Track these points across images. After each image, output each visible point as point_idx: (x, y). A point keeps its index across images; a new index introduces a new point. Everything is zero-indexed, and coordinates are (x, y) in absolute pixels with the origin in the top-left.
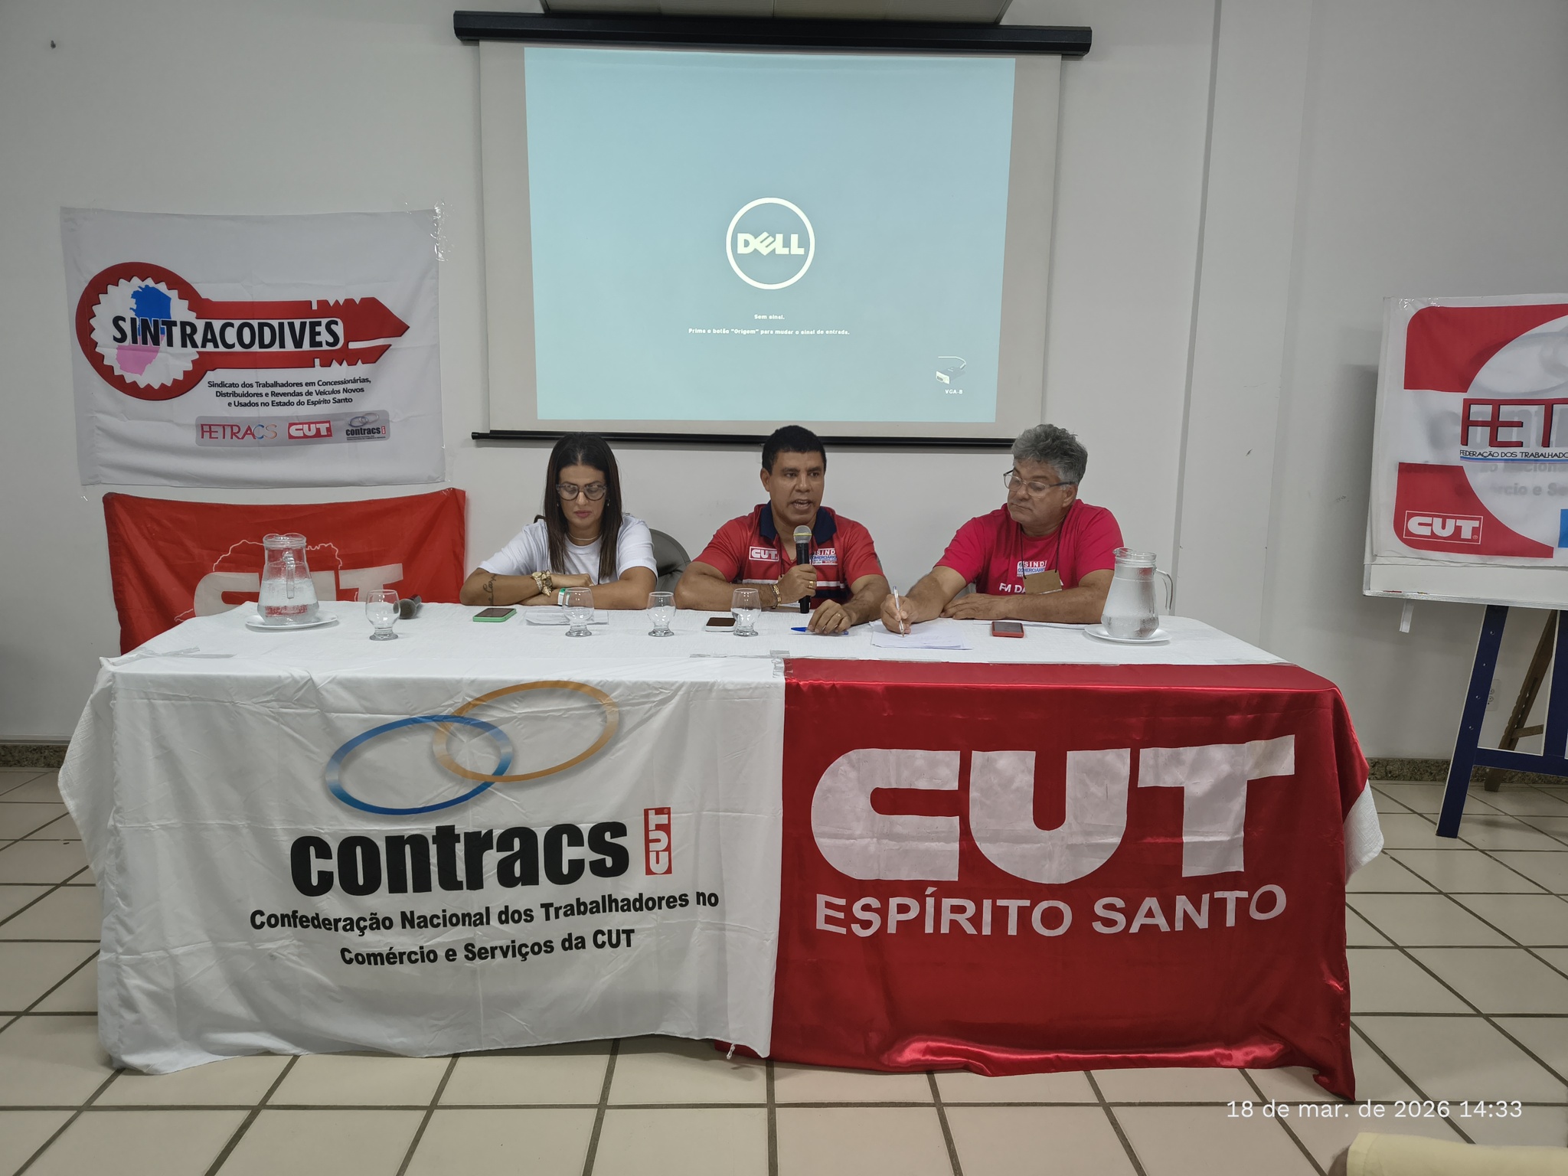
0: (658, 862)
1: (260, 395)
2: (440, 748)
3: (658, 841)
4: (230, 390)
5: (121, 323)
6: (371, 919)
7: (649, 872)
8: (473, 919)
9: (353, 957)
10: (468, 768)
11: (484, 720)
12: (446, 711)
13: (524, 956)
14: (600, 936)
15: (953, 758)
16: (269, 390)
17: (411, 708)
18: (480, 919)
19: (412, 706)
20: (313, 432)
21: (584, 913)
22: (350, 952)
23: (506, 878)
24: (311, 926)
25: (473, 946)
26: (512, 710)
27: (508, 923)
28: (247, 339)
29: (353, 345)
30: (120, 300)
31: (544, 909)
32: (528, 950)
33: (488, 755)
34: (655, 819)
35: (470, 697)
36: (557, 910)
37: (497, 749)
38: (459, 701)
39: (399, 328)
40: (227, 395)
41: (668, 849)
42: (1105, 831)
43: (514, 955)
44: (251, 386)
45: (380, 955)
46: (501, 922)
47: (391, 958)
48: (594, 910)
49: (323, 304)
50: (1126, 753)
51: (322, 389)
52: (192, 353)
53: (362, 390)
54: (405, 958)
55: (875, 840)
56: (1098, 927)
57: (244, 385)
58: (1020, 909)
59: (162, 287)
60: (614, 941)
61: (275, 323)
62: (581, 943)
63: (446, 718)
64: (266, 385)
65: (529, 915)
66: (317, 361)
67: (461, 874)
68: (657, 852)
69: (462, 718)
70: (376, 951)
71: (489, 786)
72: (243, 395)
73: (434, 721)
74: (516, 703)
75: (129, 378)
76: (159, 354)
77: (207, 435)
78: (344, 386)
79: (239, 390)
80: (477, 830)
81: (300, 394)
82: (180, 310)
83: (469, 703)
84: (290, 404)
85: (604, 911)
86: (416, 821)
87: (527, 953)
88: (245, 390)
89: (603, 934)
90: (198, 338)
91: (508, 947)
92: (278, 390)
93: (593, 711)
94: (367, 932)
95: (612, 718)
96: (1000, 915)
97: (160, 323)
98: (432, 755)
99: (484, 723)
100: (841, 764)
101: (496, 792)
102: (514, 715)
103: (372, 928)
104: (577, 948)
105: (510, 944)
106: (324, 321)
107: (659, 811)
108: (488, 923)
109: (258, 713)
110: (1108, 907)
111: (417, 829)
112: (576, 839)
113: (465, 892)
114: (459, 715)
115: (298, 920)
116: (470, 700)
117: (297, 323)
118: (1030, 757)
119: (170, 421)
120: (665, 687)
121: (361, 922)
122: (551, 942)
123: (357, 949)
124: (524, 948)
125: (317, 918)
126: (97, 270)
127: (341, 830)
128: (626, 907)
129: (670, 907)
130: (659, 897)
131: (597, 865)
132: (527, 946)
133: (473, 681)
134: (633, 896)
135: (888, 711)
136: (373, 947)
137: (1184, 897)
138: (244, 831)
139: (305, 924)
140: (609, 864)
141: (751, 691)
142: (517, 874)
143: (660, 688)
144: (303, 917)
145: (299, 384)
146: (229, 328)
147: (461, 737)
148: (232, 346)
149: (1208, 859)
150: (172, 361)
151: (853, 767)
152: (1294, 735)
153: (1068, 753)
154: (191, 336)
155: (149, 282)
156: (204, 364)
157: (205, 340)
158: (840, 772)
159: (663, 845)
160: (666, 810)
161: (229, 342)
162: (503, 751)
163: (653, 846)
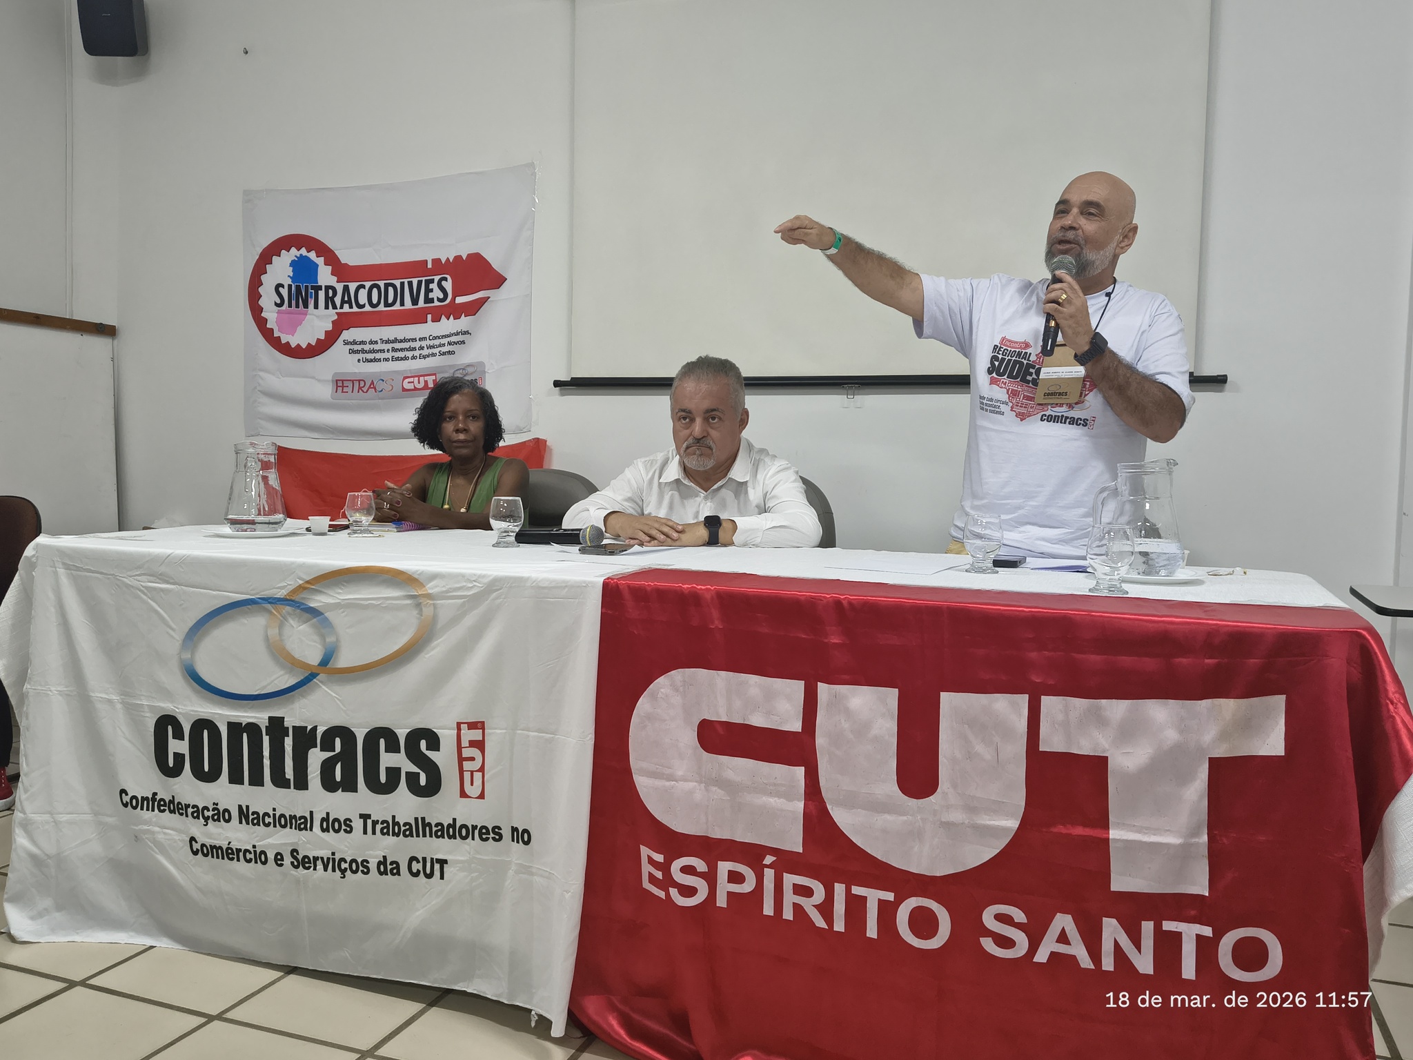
0: (472, 784)
1: (382, 351)
2: (273, 632)
3: (472, 759)
4: (359, 347)
5: (281, 289)
6: (213, 810)
7: (463, 794)
8: (299, 822)
9: (199, 848)
10: (297, 656)
11: (312, 605)
12: (280, 594)
13: (343, 871)
14: (414, 863)
15: (797, 688)
16: (389, 346)
17: (251, 588)
18: (303, 823)
19: (251, 585)
20: (422, 385)
21: (398, 835)
22: (196, 842)
23: (329, 784)
24: (167, 810)
25: (298, 854)
26: (337, 595)
27: (329, 832)
28: (375, 300)
29: (459, 300)
30: (281, 270)
31: (362, 820)
32: (346, 865)
33: (315, 644)
34: (469, 735)
35: (300, 578)
36: (375, 823)
37: (323, 637)
38: (291, 583)
39: (497, 281)
40: (357, 352)
41: (482, 769)
42: (996, 808)
43: (334, 870)
44: (376, 342)
45: (220, 848)
46: (323, 830)
47: (230, 853)
48: (408, 833)
49: (436, 262)
50: (1023, 700)
51: (431, 343)
53: (463, 342)
54: (241, 854)
55: (703, 785)
56: (988, 944)
57: (371, 342)
58: (882, 903)
59: (312, 255)
60: (428, 871)
61: (397, 283)
62: (396, 871)
63: (279, 600)
64: (388, 342)
65: (348, 826)
66: (429, 317)
67: (289, 773)
68: (472, 772)
69: (293, 601)
70: (217, 843)
71: (315, 678)
72: (370, 352)
73: (270, 603)
74: (340, 588)
75: (285, 339)
76: (307, 316)
77: (340, 389)
78: (449, 339)
79: (367, 347)
80: (303, 724)
81: (414, 349)
82: (325, 276)
83: (300, 586)
84: (406, 358)
85: (418, 836)
86: (252, 708)
87: (346, 869)
88: (372, 347)
89: (418, 862)
90: (338, 300)
91: (328, 859)
92: (397, 346)
93: (409, 602)
94: (210, 821)
95: (428, 612)
96: (856, 906)
97: (310, 288)
98: (267, 639)
99: (311, 607)
100: (664, 685)
101: (323, 687)
102: (339, 601)
103: (214, 820)
104: (393, 874)
105: (331, 857)
106: (437, 278)
107: (472, 726)
108: (311, 830)
109: (132, 587)
110: (1003, 918)
111: (253, 717)
112: (393, 747)
113: (292, 791)
114: (293, 598)
115: (156, 803)
116: (301, 582)
117: (415, 281)
118: (891, 696)
119: (313, 378)
120: (480, 579)
121: (206, 811)
122: (368, 862)
123: (202, 839)
124: (343, 863)
125: (172, 801)
126: (265, 243)
127: (193, 711)
128: (439, 833)
129: (482, 839)
130: (472, 826)
131: (412, 779)
132: (346, 862)
133: (304, 564)
134: (446, 822)
135: (716, 622)
136: (215, 839)
137: (1114, 921)
138: (119, 706)
139: (162, 808)
140: (423, 781)
141: (566, 590)
142: (338, 778)
143: (474, 581)
144: (162, 800)
145: (414, 340)
146: (362, 290)
147: (291, 621)
148: (363, 306)
149: (1149, 868)
150: (317, 322)
151: (677, 690)
152: (1283, 697)
153: (942, 694)
154: (332, 299)
155: (303, 251)
156: (342, 324)
157: (343, 302)
158: (660, 695)
159: (476, 765)
160: (479, 725)
161: (361, 302)
162: (328, 640)
163: (467, 765)
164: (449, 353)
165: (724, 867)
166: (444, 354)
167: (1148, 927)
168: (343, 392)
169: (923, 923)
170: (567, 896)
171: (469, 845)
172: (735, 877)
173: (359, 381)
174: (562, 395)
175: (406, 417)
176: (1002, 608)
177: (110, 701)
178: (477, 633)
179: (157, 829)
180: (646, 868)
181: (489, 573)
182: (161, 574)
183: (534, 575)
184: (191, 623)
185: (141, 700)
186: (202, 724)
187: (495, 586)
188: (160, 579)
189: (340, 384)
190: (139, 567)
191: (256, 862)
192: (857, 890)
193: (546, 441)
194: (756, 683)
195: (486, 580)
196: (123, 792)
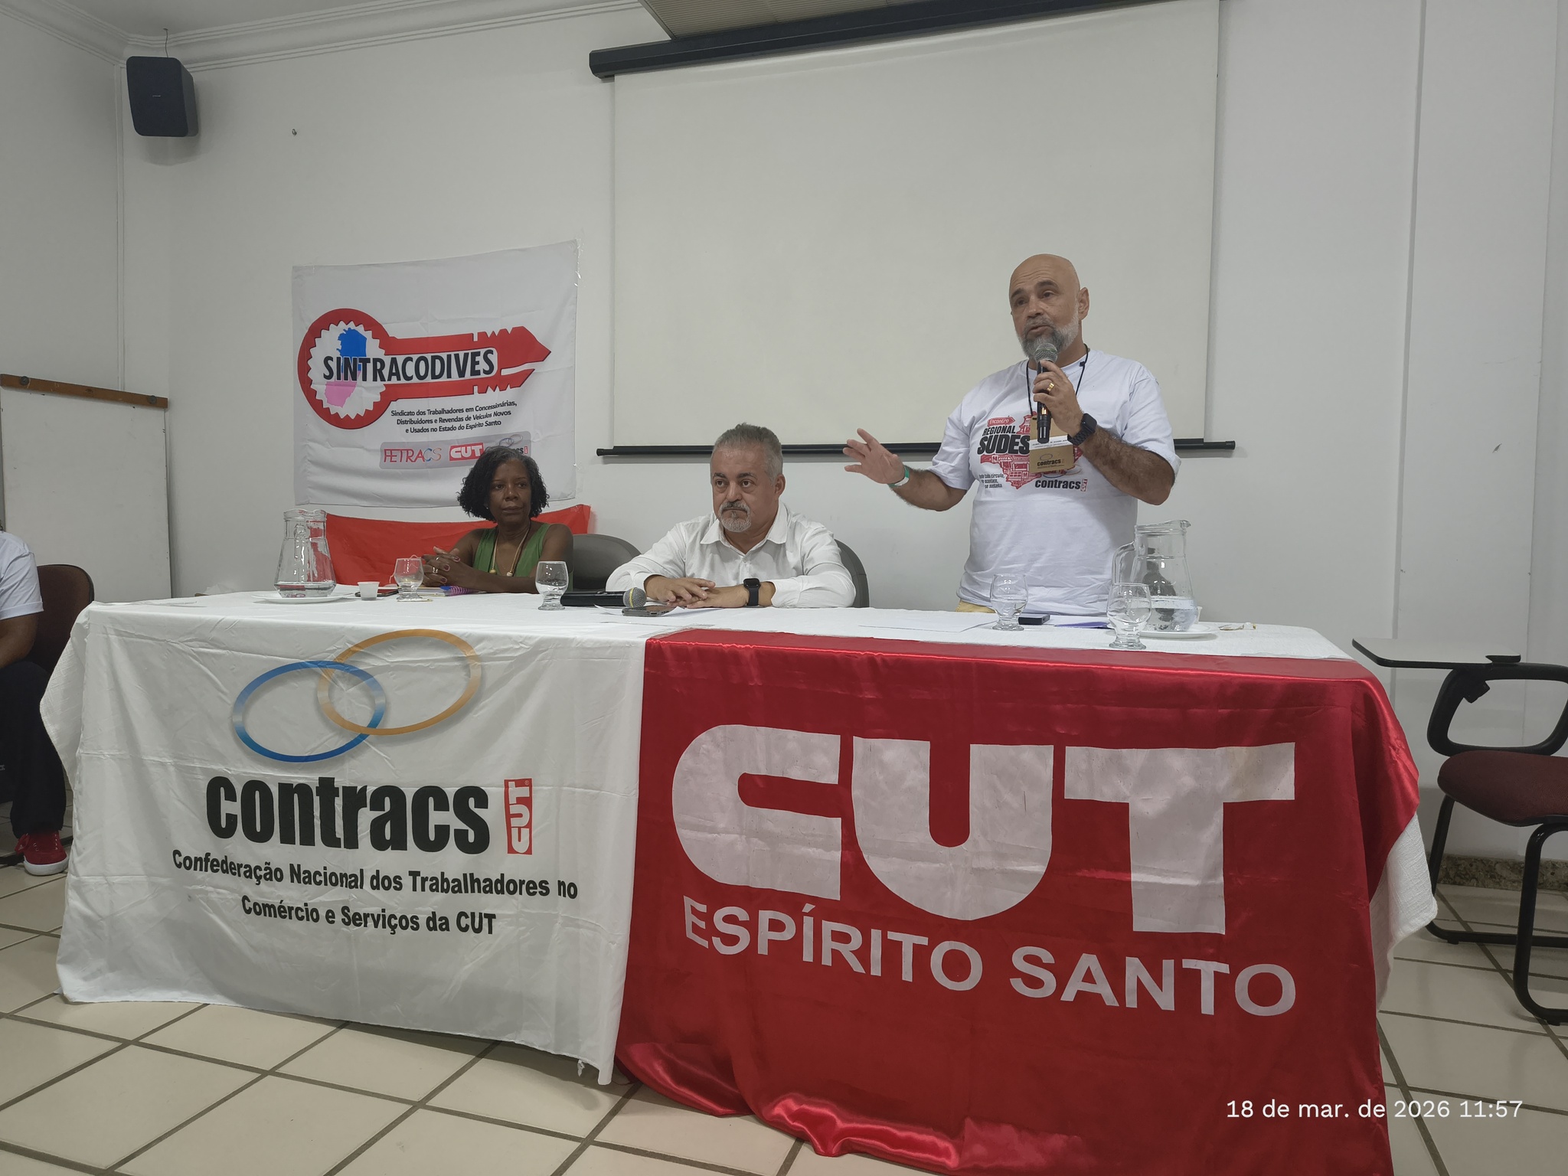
0: (520, 840)
1: (430, 421)
2: (323, 695)
3: (520, 815)
5: (330, 362)
6: (266, 869)
7: (511, 850)
8: (349, 880)
9: (252, 907)
10: (346, 718)
11: (361, 668)
12: (329, 657)
13: (393, 928)
14: (463, 918)
15: (833, 742)
16: (437, 417)
17: (299, 652)
18: (353, 881)
19: (300, 650)
20: (469, 454)
21: (447, 891)
22: (249, 901)
23: (379, 843)
24: (220, 870)
25: (349, 911)
26: (386, 659)
27: (379, 889)
28: (422, 373)
29: (505, 372)
30: (330, 343)
31: (411, 877)
32: (397, 922)
33: (363, 706)
34: (516, 792)
35: (350, 642)
36: (424, 880)
37: (372, 698)
38: (341, 647)
39: (542, 354)
40: (405, 422)
41: (529, 825)
42: (1024, 854)
43: (384, 926)
44: (424, 413)
45: (273, 906)
46: (373, 888)
47: (282, 911)
48: (456, 889)
49: (482, 335)
50: (1049, 751)
51: (478, 413)
52: (380, 385)
53: (509, 413)
54: (293, 912)
55: (744, 837)
56: (1018, 985)
57: (419, 413)
58: (917, 948)
59: (360, 329)
60: (477, 926)
61: (444, 356)
62: (445, 925)
63: (329, 663)
64: (435, 412)
65: (397, 883)
66: (476, 388)
67: (340, 832)
68: (519, 829)
69: (342, 664)
70: (270, 902)
71: (364, 738)
72: (418, 422)
73: (320, 666)
74: (390, 652)
75: (333, 410)
76: (356, 388)
77: (388, 459)
78: (495, 410)
79: (415, 418)
80: (353, 784)
81: (461, 419)
82: (373, 349)
83: (349, 650)
84: (453, 428)
85: (466, 891)
86: (303, 769)
87: (396, 925)
89: (467, 917)
90: (386, 372)
91: (379, 915)
92: (445, 416)
93: (456, 663)
94: (262, 881)
95: (476, 673)
96: (892, 951)
97: (358, 360)
99: (362, 671)
100: (704, 741)
101: (373, 748)
102: (387, 664)
103: (267, 879)
104: (442, 930)
105: (381, 914)
106: (483, 351)
107: (520, 783)
108: (362, 888)
109: (183, 652)
110: (1032, 960)
111: (304, 778)
112: (442, 805)
113: (342, 851)
114: (341, 661)
115: (209, 863)
116: (350, 646)
117: (461, 354)
118: (923, 748)
119: (362, 447)
120: (527, 641)
121: (258, 870)
122: (417, 918)
123: (254, 898)
124: (393, 919)
125: (225, 862)
126: (315, 317)
127: (244, 773)
128: (488, 889)
129: (530, 894)
130: (520, 880)
131: (461, 836)
132: (396, 918)
133: (353, 627)
134: (495, 876)
135: (756, 680)
136: (267, 898)
137: (1136, 960)
138: (172, 769)
139: (215, 868)
140: (471, 838)
141: (610, 651)
142: (388, 836)
143: (521, 643)
144: (215, 860)
145: (461, 411)
146: (409, 362)
147: (341, 684)
148: (411, 378)
149: (1169, 909)
150: (365, 394)
151: (718, 746)
152: (1293, 744)
153: (972, 746)
154: (380, 371)
155: (352, 325)
156: (390, 396)
157: (391, 374)
158: (702, 751)
159: (524, 821)
160: (527, 782)
161: (409, 375)
162: (377, 702)
163: (514, 822)
164: (496, 423)
165: (765, 916)
166: (491, 424)
167: (1168, 965)
168: (391, 461)
169: (956, 966)
170: (613, 947)
171: (517, 900)
172: (776, 926)
173: (407, 450)
174: (605, 463)
175: (453, 485)
176: (1027, 663)
177: (163, 764)
178: (524, 693)
179: (210, 889)
180: (690, 919)
181: (535, 635)
182: (212, 640)
183: (578, 637)
184: (241, 688)
185: (193, 763)
186: (253, 786)
187: (540, 647)
188: (210, 644)
189: (388, 453)
190: (190, 633)
191: (308, 920)
192: (893, 936)
193: (589, 508)
194: (794, 737)
195: (532, 642)
196: (177, 853)
